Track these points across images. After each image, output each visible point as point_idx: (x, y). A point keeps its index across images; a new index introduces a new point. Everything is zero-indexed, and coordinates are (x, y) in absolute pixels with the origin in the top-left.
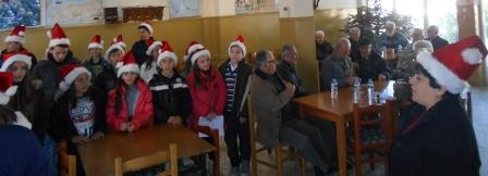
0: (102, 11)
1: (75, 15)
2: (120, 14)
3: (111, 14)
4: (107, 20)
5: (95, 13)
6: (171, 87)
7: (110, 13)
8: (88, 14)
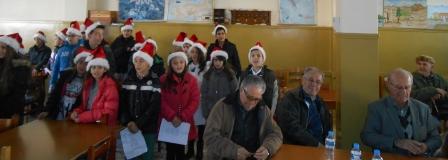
0: (212, 11)
1: (190, 14)
2: (229, 15)
3: (219, 15)
4: (215, 21)
5: (206, 13)
6: (139, 88)
7: (218, 13)
8: (200, 14)
